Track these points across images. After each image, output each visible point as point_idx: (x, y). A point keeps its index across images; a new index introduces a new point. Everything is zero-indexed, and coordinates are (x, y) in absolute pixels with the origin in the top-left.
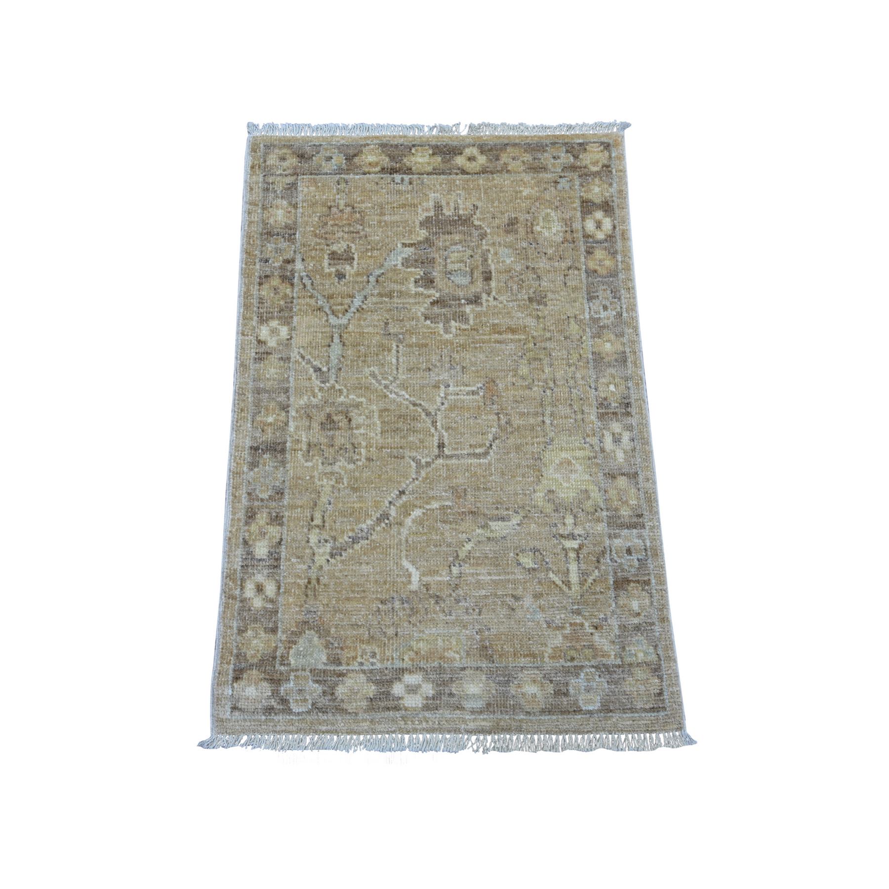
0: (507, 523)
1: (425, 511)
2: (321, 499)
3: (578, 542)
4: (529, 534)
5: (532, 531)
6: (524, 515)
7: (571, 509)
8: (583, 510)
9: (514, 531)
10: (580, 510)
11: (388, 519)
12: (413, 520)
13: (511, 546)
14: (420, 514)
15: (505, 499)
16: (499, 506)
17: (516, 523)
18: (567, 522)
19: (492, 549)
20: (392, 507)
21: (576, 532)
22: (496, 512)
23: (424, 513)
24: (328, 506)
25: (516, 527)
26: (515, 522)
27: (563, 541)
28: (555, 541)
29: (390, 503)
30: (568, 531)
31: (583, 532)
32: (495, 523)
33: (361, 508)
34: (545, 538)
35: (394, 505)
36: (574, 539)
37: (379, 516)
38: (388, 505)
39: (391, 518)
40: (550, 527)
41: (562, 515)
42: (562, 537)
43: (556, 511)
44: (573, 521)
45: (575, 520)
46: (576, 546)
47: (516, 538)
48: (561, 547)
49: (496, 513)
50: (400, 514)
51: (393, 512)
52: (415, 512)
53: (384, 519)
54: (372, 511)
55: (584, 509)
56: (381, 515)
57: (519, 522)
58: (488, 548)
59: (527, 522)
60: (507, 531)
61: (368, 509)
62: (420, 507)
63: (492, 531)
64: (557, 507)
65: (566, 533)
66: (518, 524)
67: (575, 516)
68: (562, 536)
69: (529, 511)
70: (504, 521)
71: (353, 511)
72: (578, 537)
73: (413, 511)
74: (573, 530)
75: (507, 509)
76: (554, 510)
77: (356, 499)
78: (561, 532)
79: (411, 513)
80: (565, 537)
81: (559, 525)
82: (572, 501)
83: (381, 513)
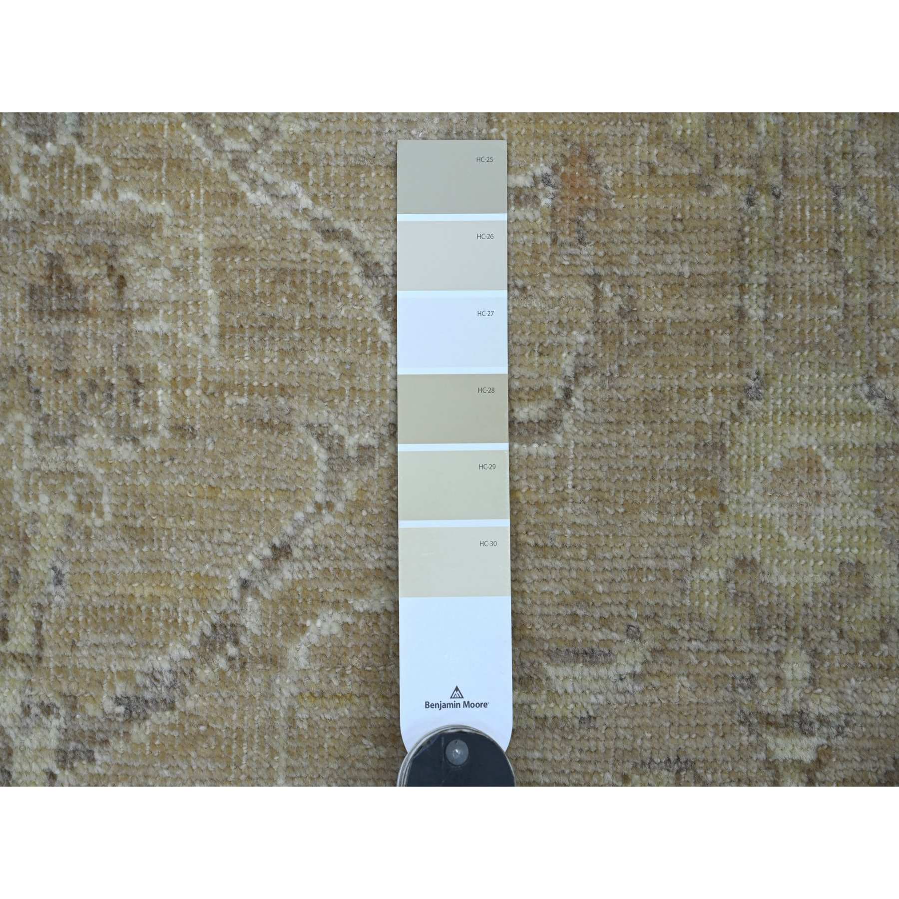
0: (602, 671)
1: (349, 620)
2: (32, 565)
3: (815, 741)
4: (667, 709)
5: (675, 700)
6: (658, 645)
7: (805, 629)
8: (841, 634)
9: (621, 698)
10: (834, 634)
11: (236, 643)
12: (312, 647)
13: (607, 749)
14: (336, 629)
15: (600, 588)
16: (580, 612)
17: (629, 670)
18: (789, 675)
19: (549, 756)
20: (250, 599)
21: (814, 708)
22: (571, 633)
23: (345, 626)
24: (52, 588)
25: (628, 685)
26: (626, 669)
27: (770, 738)
28: (744, 738)
29: (245, 585)
30: (790, 705)
31: (835, 709)
32: (564, 671)
33: (154, 599)
34: (715, 726)
35: (257, 594)
36: (804, 733)
37: (208, 632)
38: (235, 594)
39: (243, 639)
40: (734, 689)
41: (773, 647)
42: (770, 724)
43: (758, 632)
44: (807, 670)
45: (813, 666)
46: (808, 757)
47: (624, 722)
48: (762, 756)
49: (570, 636)
50: (274, 626)
51: (251, 622)
52: (319, 623)
53: (223, 644)
54: (186, 612)
55: (846, 627)
56: (214, 626)
57: (638, 669)
58: (537, 754)
59: (666, 669)
60: (601, 698)
61: (177, 604)
62: (336, 605)
63: (553, 696)
64: (759, 618)
65: (782, 709)
66: (634, 675)
67: (815, 654)
68: (768, 721)
69: (673, 631)
70: (592, 663)
71: (130, 612)
72: (817, 725)
73: (314, 616)
74: (802, 700)
75: (605, 623)
76: (751, 630)
77: (139, 568)
78: (766, 707)
79: (308, 623)
80: (777, 726)
81: (761, 683)
82: (810, 599)
83: (215, 619)
